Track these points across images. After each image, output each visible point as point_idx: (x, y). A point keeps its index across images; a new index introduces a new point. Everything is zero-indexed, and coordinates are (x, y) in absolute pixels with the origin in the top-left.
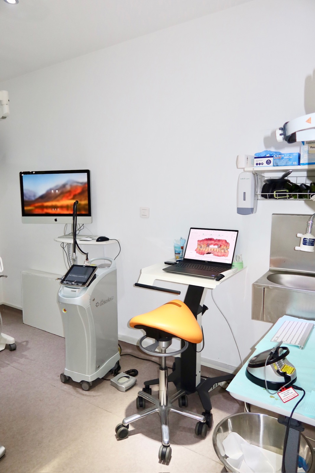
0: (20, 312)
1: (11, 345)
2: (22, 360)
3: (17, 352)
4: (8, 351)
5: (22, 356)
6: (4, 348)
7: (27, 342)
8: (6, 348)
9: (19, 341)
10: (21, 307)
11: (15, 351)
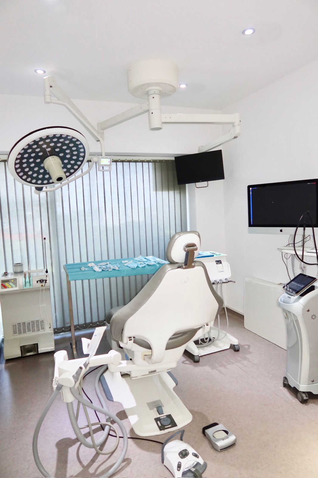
0: (242, 317)
1: (235, 346)
2: (245, 362)
3: (240, 353)
4: (232, 350)
5: (245, 359)
6: (229, 348)
7: (249, 346)
8: (231, 348)
9: (242, 344)
10: (243, 312)
11: (238, 352)
